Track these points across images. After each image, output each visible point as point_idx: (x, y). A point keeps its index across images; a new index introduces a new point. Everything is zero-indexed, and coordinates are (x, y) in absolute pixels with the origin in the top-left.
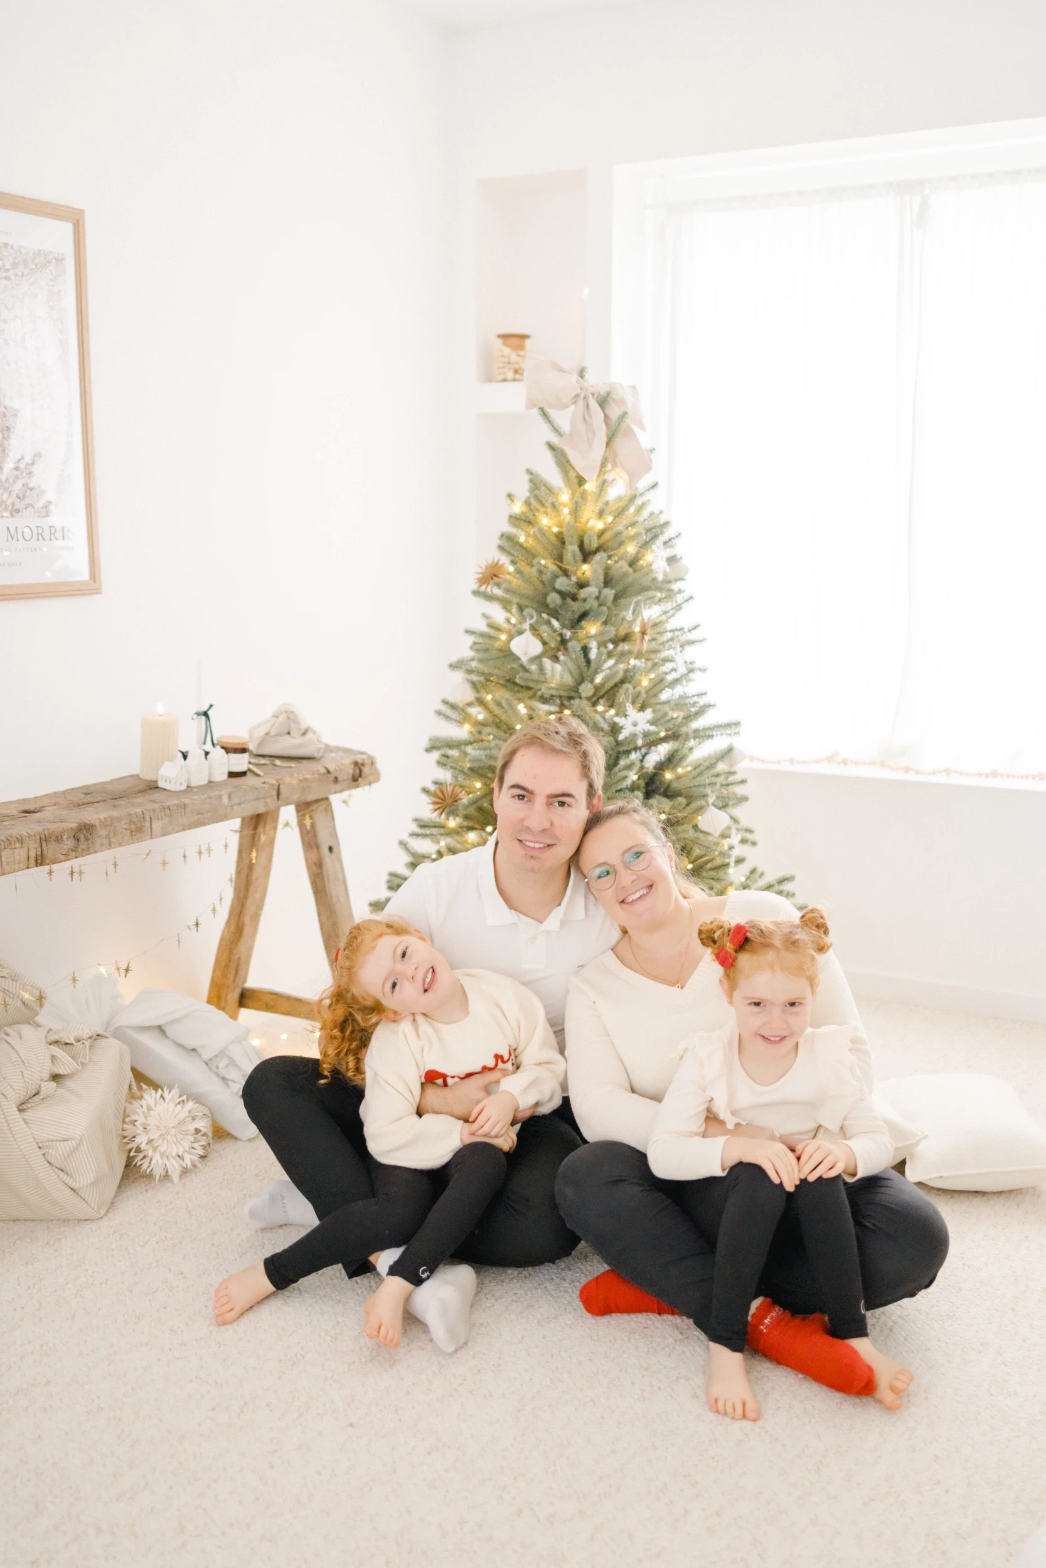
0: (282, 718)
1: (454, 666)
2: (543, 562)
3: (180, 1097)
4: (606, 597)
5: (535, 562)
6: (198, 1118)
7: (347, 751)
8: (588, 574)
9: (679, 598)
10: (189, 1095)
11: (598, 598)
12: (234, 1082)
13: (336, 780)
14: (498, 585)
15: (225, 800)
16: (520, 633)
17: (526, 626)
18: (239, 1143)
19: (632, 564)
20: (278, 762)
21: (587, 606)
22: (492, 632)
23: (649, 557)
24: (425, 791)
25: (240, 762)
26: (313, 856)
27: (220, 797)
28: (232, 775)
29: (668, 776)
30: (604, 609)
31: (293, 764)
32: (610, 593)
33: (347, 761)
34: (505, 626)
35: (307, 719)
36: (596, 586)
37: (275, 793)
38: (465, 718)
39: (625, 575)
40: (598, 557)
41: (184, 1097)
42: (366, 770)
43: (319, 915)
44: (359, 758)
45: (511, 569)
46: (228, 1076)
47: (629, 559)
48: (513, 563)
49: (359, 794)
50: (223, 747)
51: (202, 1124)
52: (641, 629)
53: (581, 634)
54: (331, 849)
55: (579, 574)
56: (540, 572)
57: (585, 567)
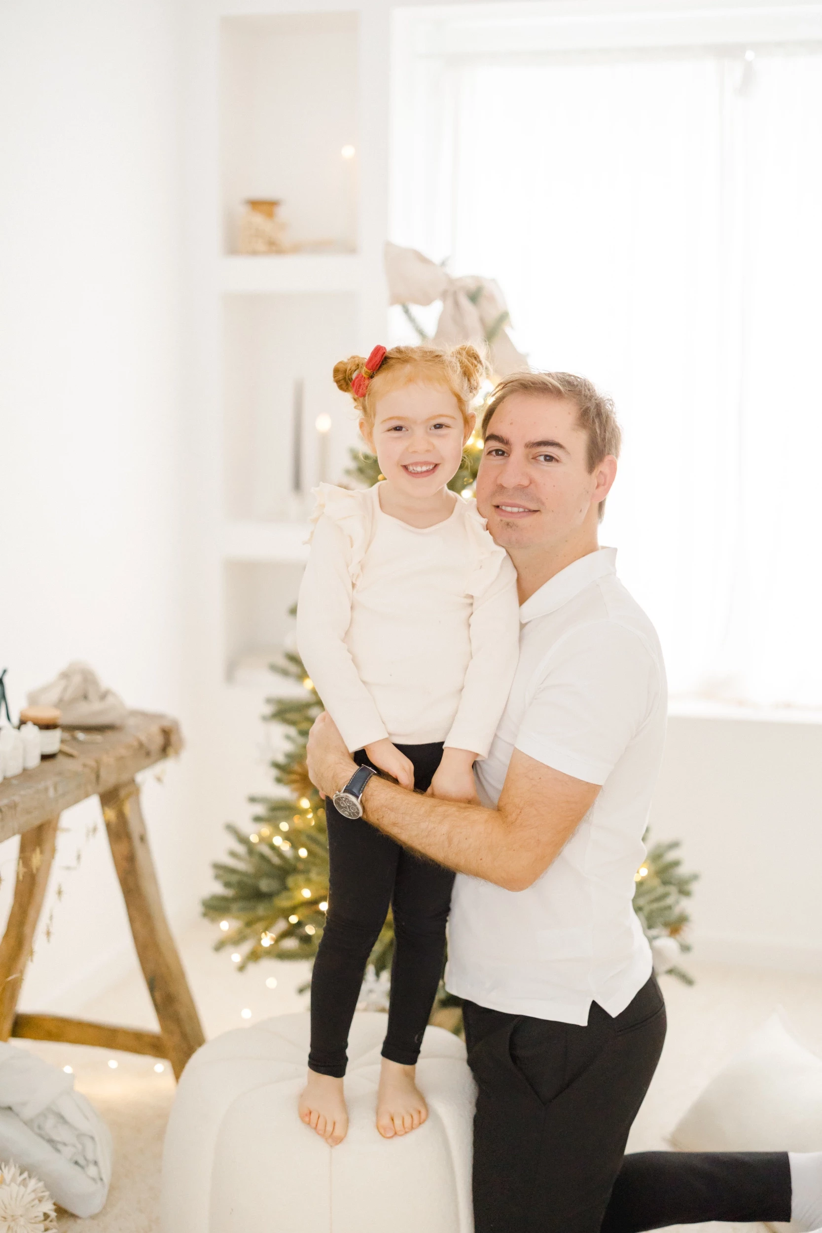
0: (77, 679)
3: (21, 1174)
6: (45, 1199)
7: (153, 716)
10: (27, 1170)
12: (65, 1144)
15: (51, 793)
18: (79, 1221)
20: (81, 736)
25: (52, 741)
26: (123, 848)
27: (46, 789)
28: (45, 757)
31: (98, 737)
33: (155, 729)
35: (107, 679)
37: (93, 777)
41: (25, 1175)
42: (173, 737)
43: (132, 920)
44: (166, 724)
46: (56, 1138)
49: (168, 767)
50: (35, 724)
51: (48, 1207)
54: (142, 839)
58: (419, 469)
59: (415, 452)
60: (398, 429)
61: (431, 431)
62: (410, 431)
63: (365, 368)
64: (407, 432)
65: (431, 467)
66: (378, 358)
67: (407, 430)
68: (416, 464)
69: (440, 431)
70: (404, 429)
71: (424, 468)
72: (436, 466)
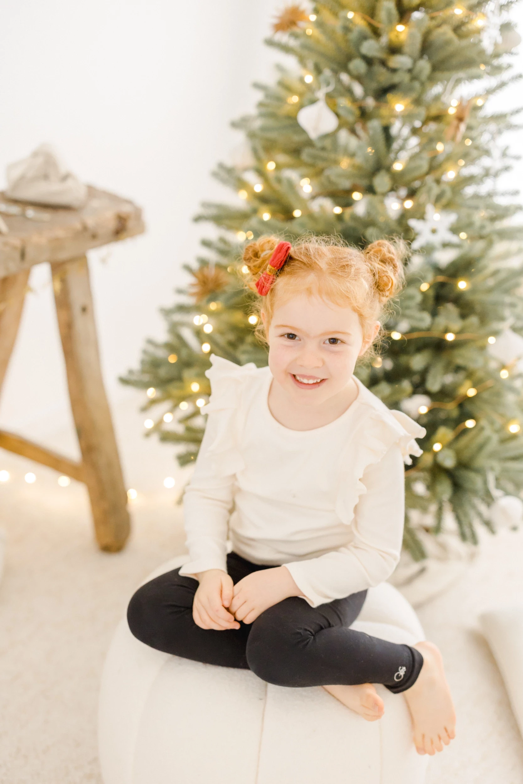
1: (235, 125)
2: (351, 15)
4: (421, 71)
5: (342, 14)
7: (114, 198)
8: (403, 37)
9: (505, 76)
11: (410, 71)
13: (94, 236)
14: (295, 36)
16: (313, 102)
17: (321, 94)
19: (457, 29)
20: (31, 213)
21: (396, 79)
22: (282, 92)
23: (478, 22)
24: (188, 268)
29: (462, 285)
30: (417, 85)
31: (48, 215)
32: (425, 66)
33: (110, 213)
34: (297, 85)
35: (68, 162)
36: (411, 56)
37: (17, 255)
38: (240, 184)
39: (448, 43)
40: (417, 15)
42: (131, 224)
44: (125, 209)
45: (313, 18)
47: (455, 22)
48: (316, 11)
52: (457, 112)
53: (384, 111)
54: (84, 310)
55: (392, 36)
56: (347, 29)
57: (400, 28)
58: (305, 381)
59: (302, 366)
60: (292, 336)
61: (324, 345)
62: (302, 340)
63: (269, 266)
64: (300, 342)
65: (319, 381)
66: (281, 255)
67: (300, 340)
68: (304, 376)
69: (334, 347)
70: (297, 338)
71: (311, 382)
72: (323, 380)
